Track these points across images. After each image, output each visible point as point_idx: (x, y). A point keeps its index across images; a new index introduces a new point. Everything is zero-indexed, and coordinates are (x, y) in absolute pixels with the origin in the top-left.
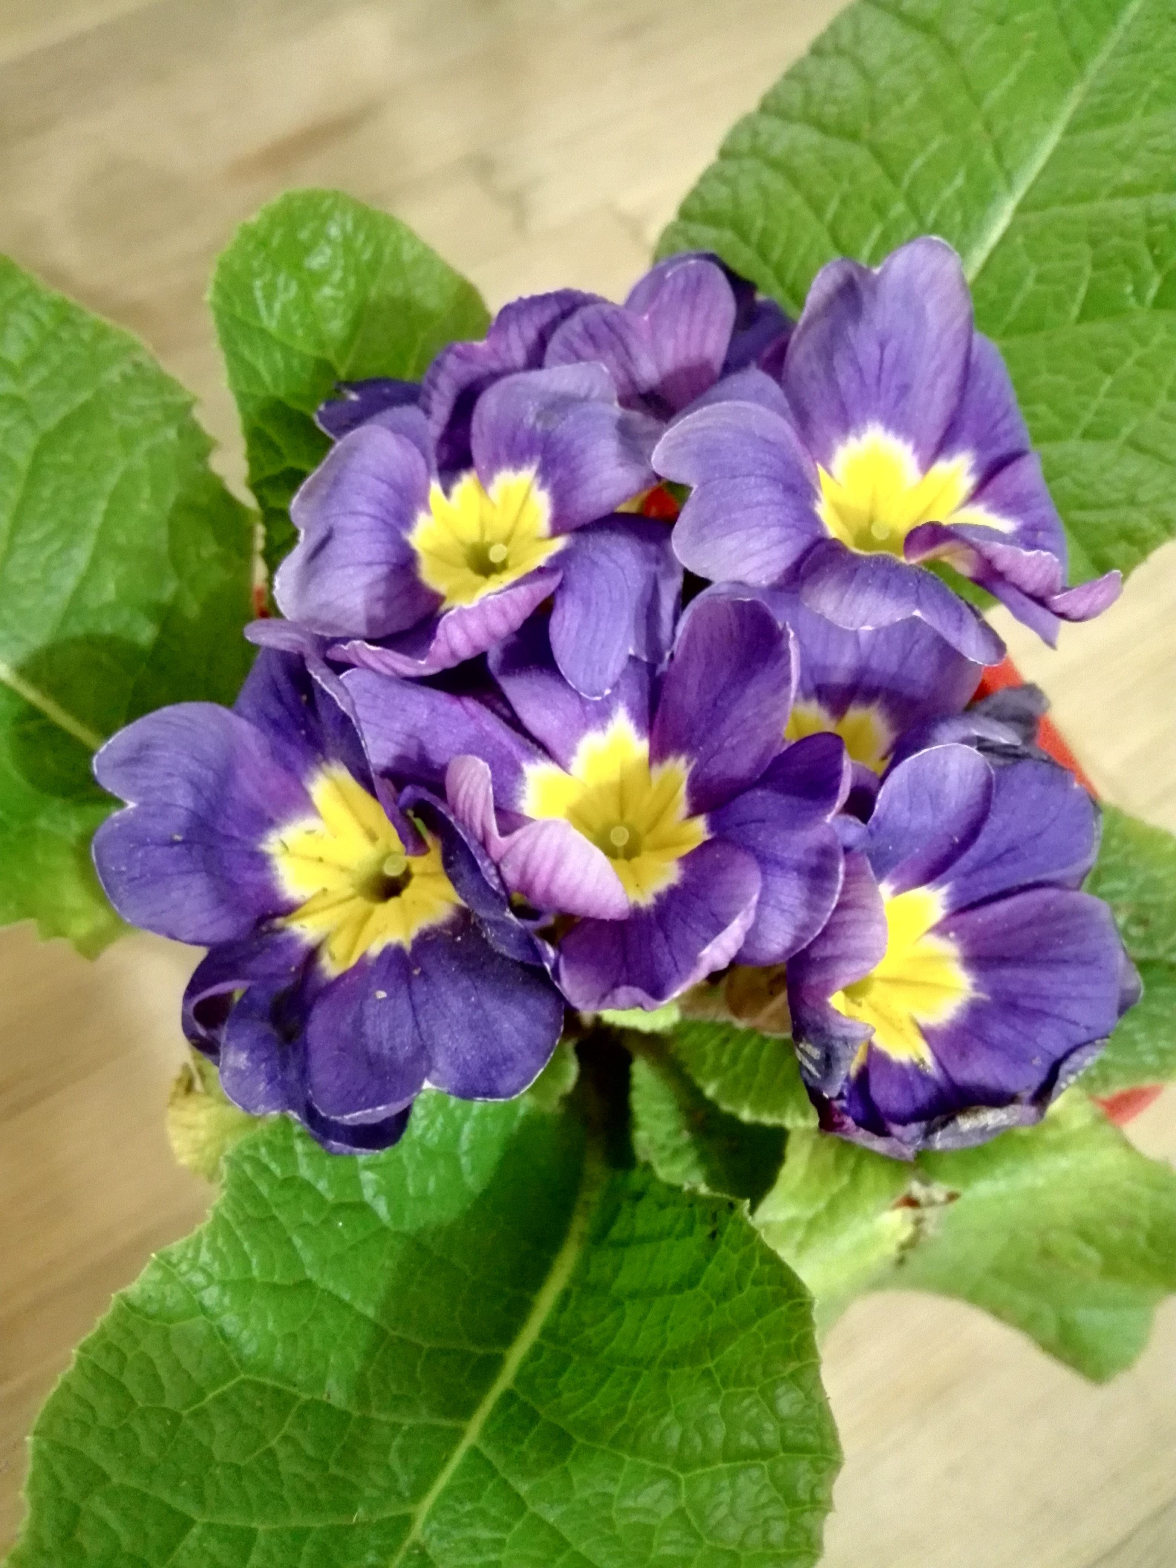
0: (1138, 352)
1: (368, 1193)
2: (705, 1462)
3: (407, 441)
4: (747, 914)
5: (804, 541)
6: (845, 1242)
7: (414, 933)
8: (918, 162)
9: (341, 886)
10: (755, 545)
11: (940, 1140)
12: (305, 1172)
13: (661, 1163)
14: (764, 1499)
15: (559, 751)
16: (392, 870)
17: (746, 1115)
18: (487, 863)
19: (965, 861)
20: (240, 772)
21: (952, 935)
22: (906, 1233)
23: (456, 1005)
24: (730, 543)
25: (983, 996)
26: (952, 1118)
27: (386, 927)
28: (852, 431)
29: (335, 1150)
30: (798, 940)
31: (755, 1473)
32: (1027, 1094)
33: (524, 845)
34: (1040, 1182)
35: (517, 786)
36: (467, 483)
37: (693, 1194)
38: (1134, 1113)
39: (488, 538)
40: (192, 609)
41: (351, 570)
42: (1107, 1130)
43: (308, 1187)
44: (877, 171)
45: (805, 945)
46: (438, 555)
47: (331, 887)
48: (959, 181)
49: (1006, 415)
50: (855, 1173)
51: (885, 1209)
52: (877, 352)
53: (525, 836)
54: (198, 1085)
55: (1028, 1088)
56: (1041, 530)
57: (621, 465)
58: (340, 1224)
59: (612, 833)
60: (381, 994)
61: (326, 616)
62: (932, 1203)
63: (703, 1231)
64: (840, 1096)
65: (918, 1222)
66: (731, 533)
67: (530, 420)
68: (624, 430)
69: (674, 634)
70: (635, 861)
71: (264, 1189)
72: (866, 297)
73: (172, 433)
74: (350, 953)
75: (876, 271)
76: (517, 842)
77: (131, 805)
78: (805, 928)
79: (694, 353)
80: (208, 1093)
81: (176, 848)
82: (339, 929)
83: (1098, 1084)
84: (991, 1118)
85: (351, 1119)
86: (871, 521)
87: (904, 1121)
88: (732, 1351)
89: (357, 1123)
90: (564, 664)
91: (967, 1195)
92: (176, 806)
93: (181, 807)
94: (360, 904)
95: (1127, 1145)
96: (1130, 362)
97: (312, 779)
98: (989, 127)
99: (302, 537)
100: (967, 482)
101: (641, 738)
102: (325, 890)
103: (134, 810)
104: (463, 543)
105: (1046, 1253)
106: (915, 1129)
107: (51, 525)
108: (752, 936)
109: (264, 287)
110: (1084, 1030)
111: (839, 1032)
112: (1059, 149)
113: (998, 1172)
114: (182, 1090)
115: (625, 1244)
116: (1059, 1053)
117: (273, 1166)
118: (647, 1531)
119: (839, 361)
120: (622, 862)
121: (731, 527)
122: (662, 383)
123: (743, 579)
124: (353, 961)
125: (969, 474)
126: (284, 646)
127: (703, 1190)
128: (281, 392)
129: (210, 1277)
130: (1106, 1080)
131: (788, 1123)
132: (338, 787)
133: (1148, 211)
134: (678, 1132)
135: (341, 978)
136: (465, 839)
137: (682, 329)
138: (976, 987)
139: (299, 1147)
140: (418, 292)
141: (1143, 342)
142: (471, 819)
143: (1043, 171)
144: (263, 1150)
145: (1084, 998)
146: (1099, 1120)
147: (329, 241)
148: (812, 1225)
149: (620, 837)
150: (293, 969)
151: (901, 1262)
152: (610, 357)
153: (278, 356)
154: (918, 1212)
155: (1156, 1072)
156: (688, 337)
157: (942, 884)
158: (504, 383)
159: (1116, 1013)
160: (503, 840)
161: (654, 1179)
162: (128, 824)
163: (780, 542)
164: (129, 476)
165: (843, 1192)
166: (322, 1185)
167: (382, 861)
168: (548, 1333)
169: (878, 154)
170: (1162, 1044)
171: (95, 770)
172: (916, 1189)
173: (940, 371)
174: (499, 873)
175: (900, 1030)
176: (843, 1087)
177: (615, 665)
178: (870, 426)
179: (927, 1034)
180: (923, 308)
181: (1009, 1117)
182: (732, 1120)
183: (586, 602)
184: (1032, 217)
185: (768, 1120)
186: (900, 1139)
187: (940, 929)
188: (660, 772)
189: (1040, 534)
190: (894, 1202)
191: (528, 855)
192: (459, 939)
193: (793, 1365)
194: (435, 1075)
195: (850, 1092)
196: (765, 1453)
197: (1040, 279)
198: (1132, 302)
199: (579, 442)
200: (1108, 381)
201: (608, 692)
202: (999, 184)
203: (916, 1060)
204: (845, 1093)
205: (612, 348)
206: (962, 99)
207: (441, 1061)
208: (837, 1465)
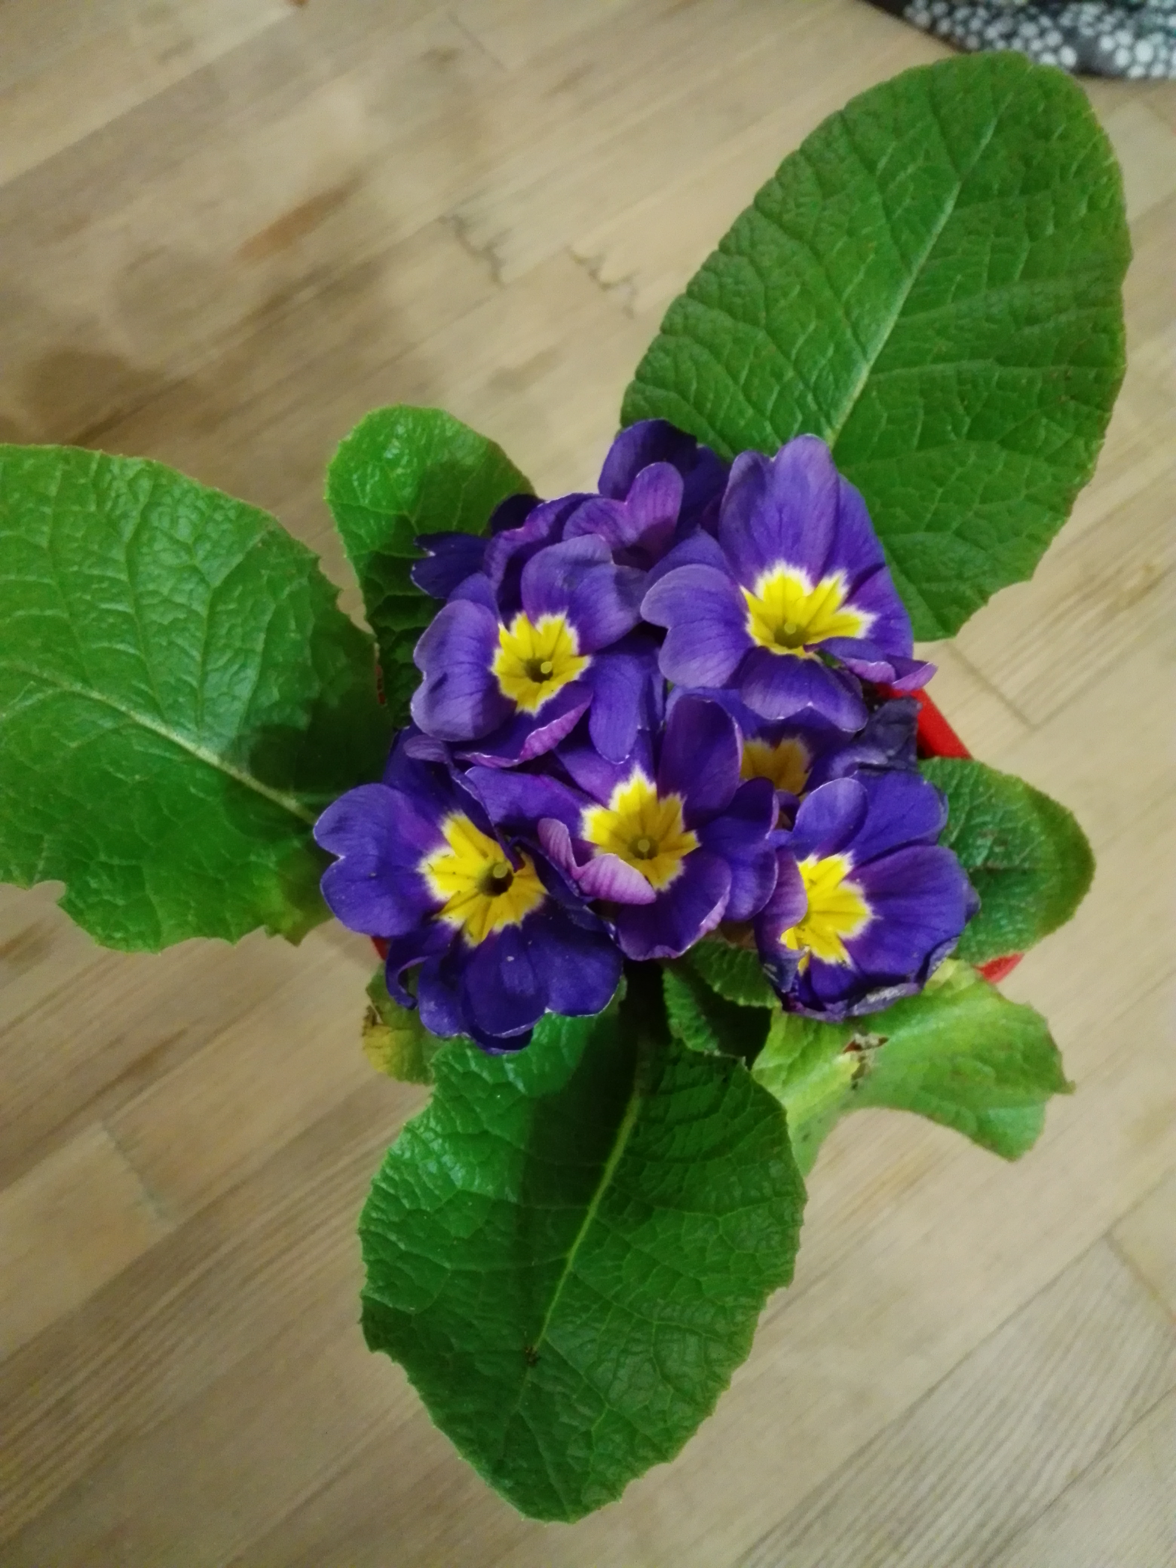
0: (959, 470)
1: (511, 1076)
2: (732, 1208)
3: (484, 608)
4: (725, 898)
5: (741, 653)
6: (814, 1076)
7: (522, 917)
8: (801, 341)
9: (468, 887)
10: (710, 664)
11: (857, 1010)
12: (473, 1066)
13: (689, 1038)
14: (766, 1224)
15: (602, 797)
16: (499, 874)
17: (741, 1002)
18: (571, 882)
19: (860, 837)
20: (400, 827)
21: (858, 880)
22: (855, 1067)
23: (558, 961)
24: (694, 665)
25: (879, 918)
26: (863, 996)
27: (502, 913)
28: (766, 567)
29: (494, 1053)
30: (756, 907)
31: (760, 1211)
32: (912, 976)
33: (592, 871)
34: (942, 1025)
35: (578, 823)
36: (520, 621)
37: (710, 1056)
38: (1006, 973)
39: (538, 655)
40: (334, 702)
41: (461, 699)
42: (986, 987)
43: (478, 1077)
44: (772, 347)
45: (761, 909)
46: (510, 674)
47: (463, 890)
48: (830, 352)
49: (866, 541)
50: (817, 1032)
51: (838, 1053)
52: (777, 516)
53: (593, 865)
54: (379, 1019)
55: (913, 971)
56: (893, 618)
57: (621, 610)
58: (499, 1096)
59: (639, 844)
60: (511, 959)
61: (447, 729)
62: (869, 1046)
63: (718, 1079)
64: (793, 990)
65: (862, 1059)
66: (694, 658)
67: (559, 583)
68: (620, 581)
69: (664, 709)
70: (655, 859)
71: (453, 1079)
72: (768, 477)
73: (304, 581)
74: (481, 933)
75: (773, 459)
76: (589, 868)
77: (342, 857)
78: (760, 899)
79: (659, 514)
80: (385, 1024)
81: (373, 882)
82: (473, 916)
83: (977, 957)
84: (888, 993)
85: (507, 1034)
86: (785, 621)
87: (834, 1000)
88: (742, 1146)
89: (509, 1036)
90: (600, 746)
91: (893, 1039)
92: (369, 855)
93: (372, 855)
94: (482, 899)
95: (999, 996)
96: (953, 477)
97: (443, 823)
98: (848, 314)
99: (425, 678)
100: (842, 591)
101: (651, 782)
102: (459, 892)
103: (344, 860)
104: (521, 660)
105: (956, 1072)
106: (841, 1004)
107: (228, 655)
108: (729, 908)
109: (358, 479)
110: (943, 934)
111: (784, 957)
112: (897, 328)
113: (914, 1022)
114: (370, 1024)
115: (669, 1092)
116: (929, 949)
117: (457, 1066)
118: (702, 1251)
119: (753, 521)
120: (646, 862)
121: (693, 655)
122: (640, 538)
123: (705, 685)
124: (484, 936)
125: (845, 584)
126: (431, 758)
127: (717, 1053)
128: (376, 548)
129: (435, 1132)
130: (982, 954)
131: (769, 1005)
132: (459, 825)
133: (959, 373)
134: (698, 1017)
135: (481, 947)
136: (557, 869)
137: (650, 503)
138: (875, 912)
139: (469, 1053)
140: (459, 455)
141: (962, 464)
142: (558, 856)
143: (887, 344)
144: (450, 1057)
145: (941, 914)
146: (979, 981)
147: (398, 437)
148: (791, 1068)
149: (644, 846)
150: (449, 945)
151: (854, 1087)
152: (605, 528)
153: (372, 522)
154: (861, 1053)
155: (1017, 946)
156: (655, 507)
157: (847, 851)
158: (538, 557)
159: (964, 919)
160: (579, 868)
161: (685, 1048)
162: (341, 870)
163: (727, 659)
164: (279, 614)
165: (810, 1045)
166: (485, 1075)
167: (491, 869)
168: (628, 1151)
169: (773, 333)
170: (1019, 926)
171: (316, 838)
172: (858, 1038)
173: (822, 514)
174: (579, 887)
175: (830, 944)
176: (794, 984)
177: (630, 739)
178: (777, 562)
179: (847, 944)
180: (806, 477)
181: (900, 991)
182: (733, 1005)
183: (610, 707)
184: (881, 377)
185: (756, 1004)
186: (832, 1011)
187: (851, 877)
188: (664, 803)
189: (892, 622)
190: (844, 1049)
191: (595, 877)
192: (551, 918)
193: (776, 1150)
194: (551, 1004)
195: (800, 985)
196: (764, 1199)
197: (890, 420)
198: (952, 436)
199: (594, 597)
200: (940, 491)
201: (627, 756)
202: (857, 354)
203: (840, 961)
204: (797, 987)
205: (606, 523)
206: (828, 293)
207: (554, 996)
208: (805, 1201)
